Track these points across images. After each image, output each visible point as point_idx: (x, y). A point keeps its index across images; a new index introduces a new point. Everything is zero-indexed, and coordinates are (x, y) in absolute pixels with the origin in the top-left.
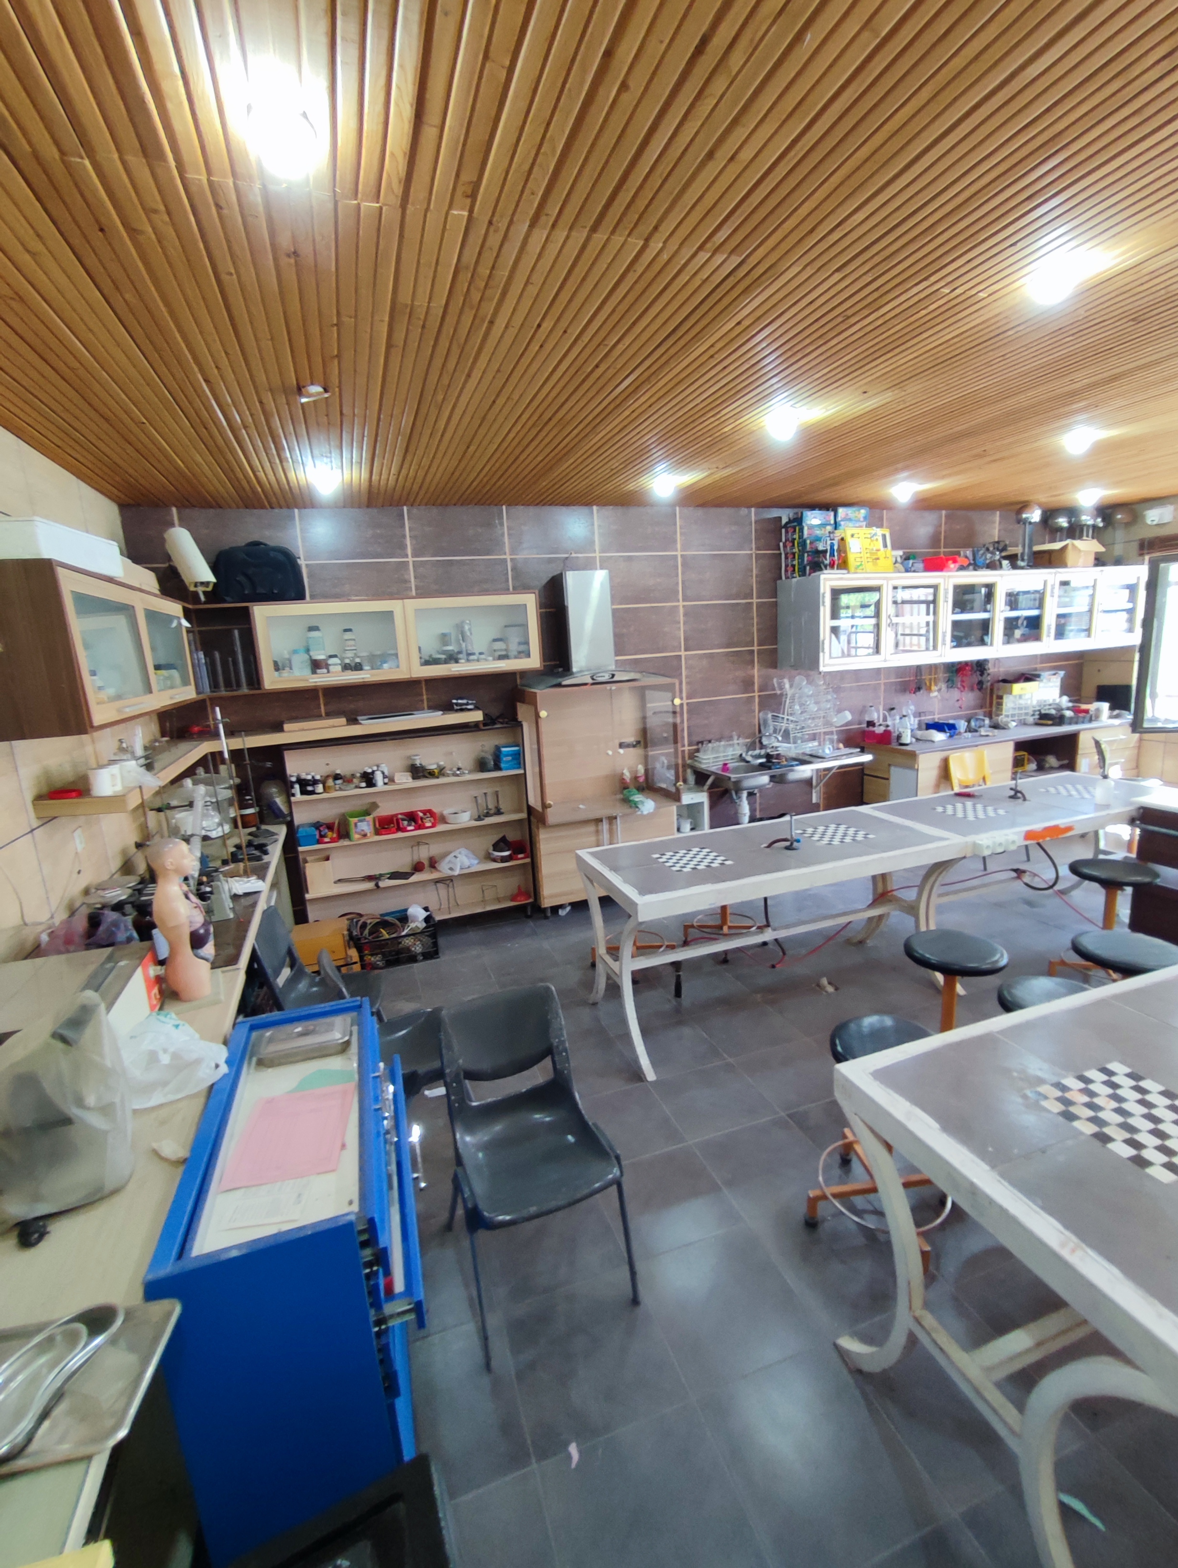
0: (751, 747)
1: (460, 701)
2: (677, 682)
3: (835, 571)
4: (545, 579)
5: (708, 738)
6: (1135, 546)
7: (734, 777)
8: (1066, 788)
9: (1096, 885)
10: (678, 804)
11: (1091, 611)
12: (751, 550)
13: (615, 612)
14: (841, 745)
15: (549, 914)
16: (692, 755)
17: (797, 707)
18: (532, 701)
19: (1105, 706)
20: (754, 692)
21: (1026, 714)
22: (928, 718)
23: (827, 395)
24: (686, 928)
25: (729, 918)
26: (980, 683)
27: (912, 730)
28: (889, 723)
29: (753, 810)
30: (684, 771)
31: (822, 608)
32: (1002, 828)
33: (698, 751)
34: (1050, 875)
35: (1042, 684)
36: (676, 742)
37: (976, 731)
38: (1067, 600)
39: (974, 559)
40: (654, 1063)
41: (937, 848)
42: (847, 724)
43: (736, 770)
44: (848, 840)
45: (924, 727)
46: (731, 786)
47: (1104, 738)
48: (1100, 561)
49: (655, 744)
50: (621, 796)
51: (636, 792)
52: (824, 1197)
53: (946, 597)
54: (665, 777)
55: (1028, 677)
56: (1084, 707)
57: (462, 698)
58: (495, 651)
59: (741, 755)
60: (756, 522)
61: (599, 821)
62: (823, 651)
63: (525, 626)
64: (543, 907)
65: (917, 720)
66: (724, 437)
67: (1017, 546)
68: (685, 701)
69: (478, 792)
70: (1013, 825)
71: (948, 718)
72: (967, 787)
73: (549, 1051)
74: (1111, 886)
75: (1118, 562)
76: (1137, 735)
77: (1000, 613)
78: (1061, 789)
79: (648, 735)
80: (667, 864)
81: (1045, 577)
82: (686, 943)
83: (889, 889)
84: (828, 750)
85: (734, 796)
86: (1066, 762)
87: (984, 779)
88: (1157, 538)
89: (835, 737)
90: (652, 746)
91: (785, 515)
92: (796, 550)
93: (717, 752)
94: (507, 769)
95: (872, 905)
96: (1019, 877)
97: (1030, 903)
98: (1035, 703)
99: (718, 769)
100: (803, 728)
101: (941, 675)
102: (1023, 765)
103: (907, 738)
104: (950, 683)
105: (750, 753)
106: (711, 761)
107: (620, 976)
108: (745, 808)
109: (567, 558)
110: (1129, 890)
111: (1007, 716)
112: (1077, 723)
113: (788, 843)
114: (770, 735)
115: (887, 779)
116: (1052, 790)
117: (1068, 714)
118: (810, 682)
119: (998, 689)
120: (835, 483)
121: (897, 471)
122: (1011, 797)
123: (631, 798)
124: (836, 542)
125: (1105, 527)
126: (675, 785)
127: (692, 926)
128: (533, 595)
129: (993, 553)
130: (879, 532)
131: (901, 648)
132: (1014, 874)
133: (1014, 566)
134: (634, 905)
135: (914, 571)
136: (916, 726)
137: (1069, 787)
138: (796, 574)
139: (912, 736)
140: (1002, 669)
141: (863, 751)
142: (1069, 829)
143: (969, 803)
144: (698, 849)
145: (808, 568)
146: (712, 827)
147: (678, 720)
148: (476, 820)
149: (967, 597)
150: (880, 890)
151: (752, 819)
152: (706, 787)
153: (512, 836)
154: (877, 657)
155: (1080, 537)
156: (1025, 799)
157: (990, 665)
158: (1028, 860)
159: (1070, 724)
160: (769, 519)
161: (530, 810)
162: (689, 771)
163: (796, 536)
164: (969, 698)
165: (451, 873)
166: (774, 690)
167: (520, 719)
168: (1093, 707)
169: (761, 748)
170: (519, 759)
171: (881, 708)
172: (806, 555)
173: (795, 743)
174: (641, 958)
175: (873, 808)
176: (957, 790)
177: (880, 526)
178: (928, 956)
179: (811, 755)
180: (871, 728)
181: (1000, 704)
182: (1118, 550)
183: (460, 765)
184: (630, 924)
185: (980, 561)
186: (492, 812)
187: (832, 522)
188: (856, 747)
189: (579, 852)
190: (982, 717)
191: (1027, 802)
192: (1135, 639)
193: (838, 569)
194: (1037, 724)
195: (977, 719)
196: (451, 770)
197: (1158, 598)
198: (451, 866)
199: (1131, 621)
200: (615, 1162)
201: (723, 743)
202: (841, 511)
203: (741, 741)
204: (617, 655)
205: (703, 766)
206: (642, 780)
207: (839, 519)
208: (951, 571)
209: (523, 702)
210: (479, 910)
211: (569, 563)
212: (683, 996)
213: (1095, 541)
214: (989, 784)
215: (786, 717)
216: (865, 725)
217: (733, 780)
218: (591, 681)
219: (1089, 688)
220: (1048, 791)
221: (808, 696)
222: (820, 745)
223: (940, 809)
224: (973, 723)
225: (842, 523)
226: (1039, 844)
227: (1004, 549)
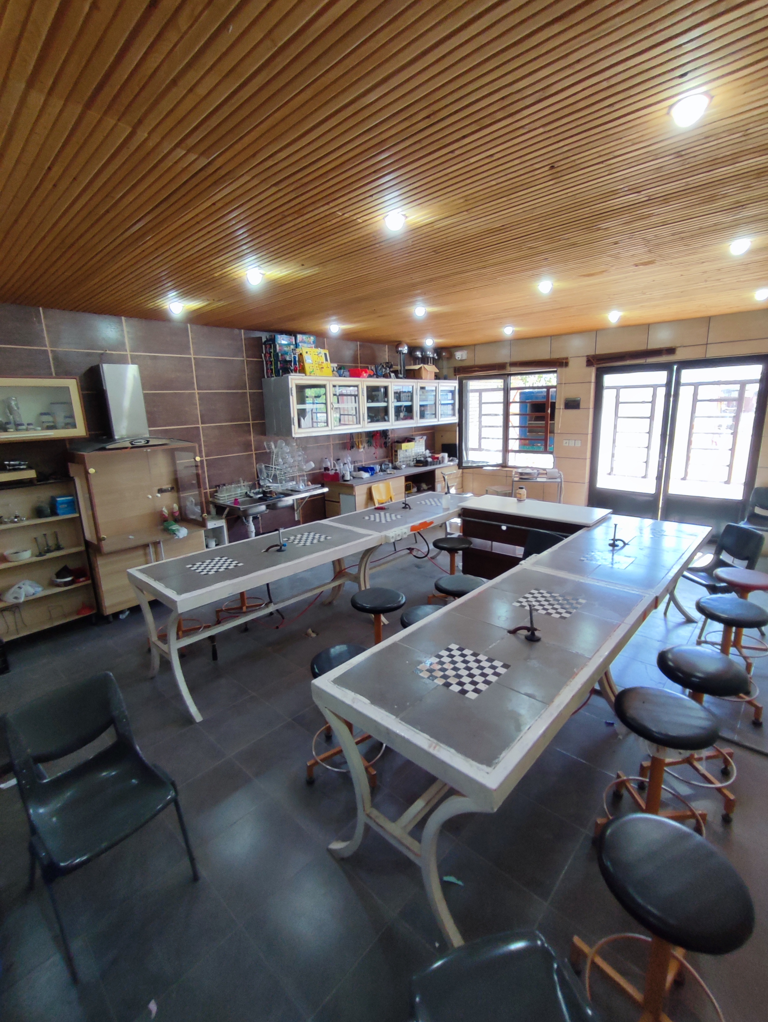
0: (253, 487)
1: (12, 463)
2: (197, 446)
3: (298, 374)
4: (85, 368)
5: (223, 482)
6: (452, 370)
7: (242, 507)
8: (430, 501)
9: (446, 552)
10: (205, 529)
11: (435, 404)
12: (243, 357)
13: (145, 396)
14: (310, 483)
15: (111, 619)
16: (213, 495)
17: (280, 460)
18: (81, 462)
19: (446, 455)
20: (252, 451)
21: (410, 460)
22: (359, 464)
23: (280, 263)
24: (218, 612)
25: (246, 601)
26: (385, 443)
27: (350, 472)
28: (337, 468)
29: (257, 528)
30: (207, 507)
31: (291, 397)
32: (400, 526)
33: (216, 492)
34: (425, 550)
35: (416, 443)
36: (199, 487)
37: (385, 471)
38: (424, 397)
39: (376, 372)
40: (200, 709)
41: (366, 541)
42: (312, 470)
43: (244, 503)
44: (315, 541)
45: (357, 469)
46: (241, 514)
47: (447, 472)
48: (437, 377)
49: (185, 489)
50: (162, 527)
51: (174, 523)
52: (316, 763)
53: (363, 393)
54: (194, 511)
55: (409, 440)
56: (437, 456)
57: (13, 461)
58: (43, 422)
59: (246, 493)
60: (245, 339)
61: (146, 546)
62: (294, 425)
63: (69, 404)
64: (105, 615)
65: (353, 466)
66: (216, 280)
67: (398, 366)
68: (204, 458)
69: (38, 534)
70: (406, 523)
71: (369, 464)
72: (382, 503)
73: (111, 722)
74: (452, 551)
75: (445, 378)
76: (461, 470)
77: (393, 403)
78: (427, 501)
79: (179, 483)
80: (198, 571)
81: (412, 384)
82: (218, 622)
83: (343, 568)
84: (301, 487)
85: (245, 521)
86: (430, 486)
87: (391, 498)
88: (461, 367)
89: (306, 478)
90: (182, 491)
91: (264, 336)
92: (272, 359)
93: (230, 492)
94: (64, 514)
95: (334, 580)
96: (411, 553)
97: (418, 566)
98: (413, 454)
99: (231, 503)
100: (285, 473)
101: (364, 439)
102: (410, 489)
103: (348, 477)
104: (369, 443)
105: (252, 491)
106: (226, 498)
107: (169, 654)
108: (252, 528)
109: (102, 354)
110: (460, 552)
111: (400, 462)
112: (434, 465)
113: (279, 548)
114: (265, 479)
115: (339, 502)
116: (423, 502)
117: (430, 460)
118: (287, 444)
119: (395, 447)
120: (293, 318)
121: (328, 316)
122: (403, 508)
123: (170, 528)
124: (297, 356)
125: (438, 359)
126: (201, 516)
127: (222, 610)
128: (75, 380)
129: (386, 369)
130: (323, 351)
131: (342, 422)
132: (409, 551)
133: (397, 377)
134: (174, 602)
135: (344, 377)
136: (353, 470)
137: (431, 500)
138: (274, 375)
139: (351, 475)
140: (396, 435)
141: (323, 486)
142: (432, 523)
143: (382, 513)
144: (219, 558)
145: (281, 371)
146: (230, 542)
147: (200, 472)
148: (37, 556)
149: (374, 393)
150: (338, 570)
151: (257, 535)
152: (224, 516)
153: (72, 565)
154: (327, 429)
155: (428, 363)
156: (410, 509)
157: (390, 433)
158: (416, 542)
159: (431, 465)
160: (253, 338)
161: (88, 544)
162: (211, 506)
163: (272, 350)
164: (380, 452)
165: (15, 601)
166: (265, 449)
167: (72, 475)
168: (440, 456)
169: (259, 488)
170: (74, 505)
171: (332, 460)
172: (279, 363)
173: (281, 483)
174: (185, 638)
175: (329, 520)
176: (377, 505)
177: (323, 348)
178: (364, 605)
179: (292, 490)
180: (327, 472)
181: (396, 455)
182: (445, 372)
183: (17, 514)
184: (173, 616)
185: (379, 373)
186: (52, 549)
187: (294, 343)
188: (319, 484)
189: (129, 570)
190: (387, 463)
191: (411, 510)
192: (455, 420)
193: (299, 373)
194: (415, 466)
195: (385, 464)
196: (9, 518)
197: (464, 399)
198: (16, 595)
199: (454, 409)
200: (171, 787)
201: (233, 486)
202: (299, 337)
203: (246, 483)
204: (149, 426)
205: (221, 502)
206: (177, 514)
207: (298, 341)
208: (364, 377)
209: (73, 461)
210: (46, 627)
211: (105, 358)
212: (219, 659)
213: (434, 366)
214: (394, 501)
215: (274, 467)
216: (323, 470)
217: (241, 509)
218: (130, 446)
219: (438, 446)
220: (421, 503)
221: (287, 453)
222: (297, 483)
223: (367, 518)
224: (383, 467)
225: (300, 344)
226: (418, 533)
227: (391, 367)
